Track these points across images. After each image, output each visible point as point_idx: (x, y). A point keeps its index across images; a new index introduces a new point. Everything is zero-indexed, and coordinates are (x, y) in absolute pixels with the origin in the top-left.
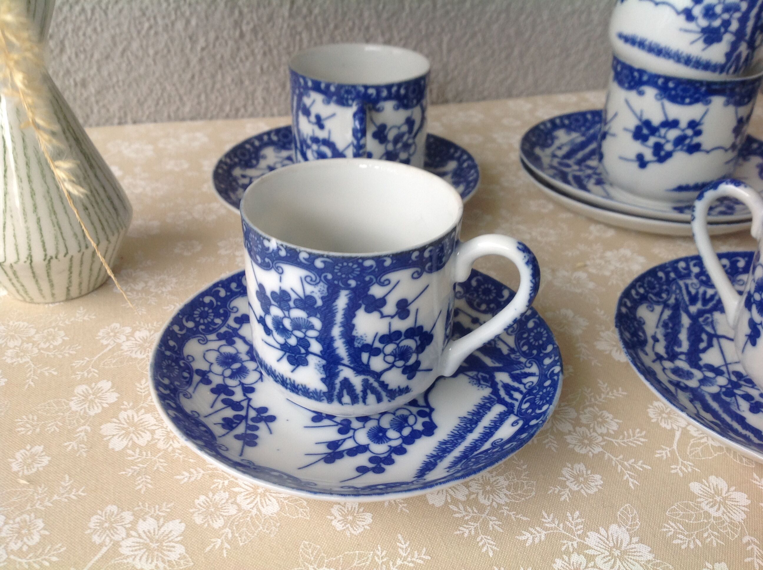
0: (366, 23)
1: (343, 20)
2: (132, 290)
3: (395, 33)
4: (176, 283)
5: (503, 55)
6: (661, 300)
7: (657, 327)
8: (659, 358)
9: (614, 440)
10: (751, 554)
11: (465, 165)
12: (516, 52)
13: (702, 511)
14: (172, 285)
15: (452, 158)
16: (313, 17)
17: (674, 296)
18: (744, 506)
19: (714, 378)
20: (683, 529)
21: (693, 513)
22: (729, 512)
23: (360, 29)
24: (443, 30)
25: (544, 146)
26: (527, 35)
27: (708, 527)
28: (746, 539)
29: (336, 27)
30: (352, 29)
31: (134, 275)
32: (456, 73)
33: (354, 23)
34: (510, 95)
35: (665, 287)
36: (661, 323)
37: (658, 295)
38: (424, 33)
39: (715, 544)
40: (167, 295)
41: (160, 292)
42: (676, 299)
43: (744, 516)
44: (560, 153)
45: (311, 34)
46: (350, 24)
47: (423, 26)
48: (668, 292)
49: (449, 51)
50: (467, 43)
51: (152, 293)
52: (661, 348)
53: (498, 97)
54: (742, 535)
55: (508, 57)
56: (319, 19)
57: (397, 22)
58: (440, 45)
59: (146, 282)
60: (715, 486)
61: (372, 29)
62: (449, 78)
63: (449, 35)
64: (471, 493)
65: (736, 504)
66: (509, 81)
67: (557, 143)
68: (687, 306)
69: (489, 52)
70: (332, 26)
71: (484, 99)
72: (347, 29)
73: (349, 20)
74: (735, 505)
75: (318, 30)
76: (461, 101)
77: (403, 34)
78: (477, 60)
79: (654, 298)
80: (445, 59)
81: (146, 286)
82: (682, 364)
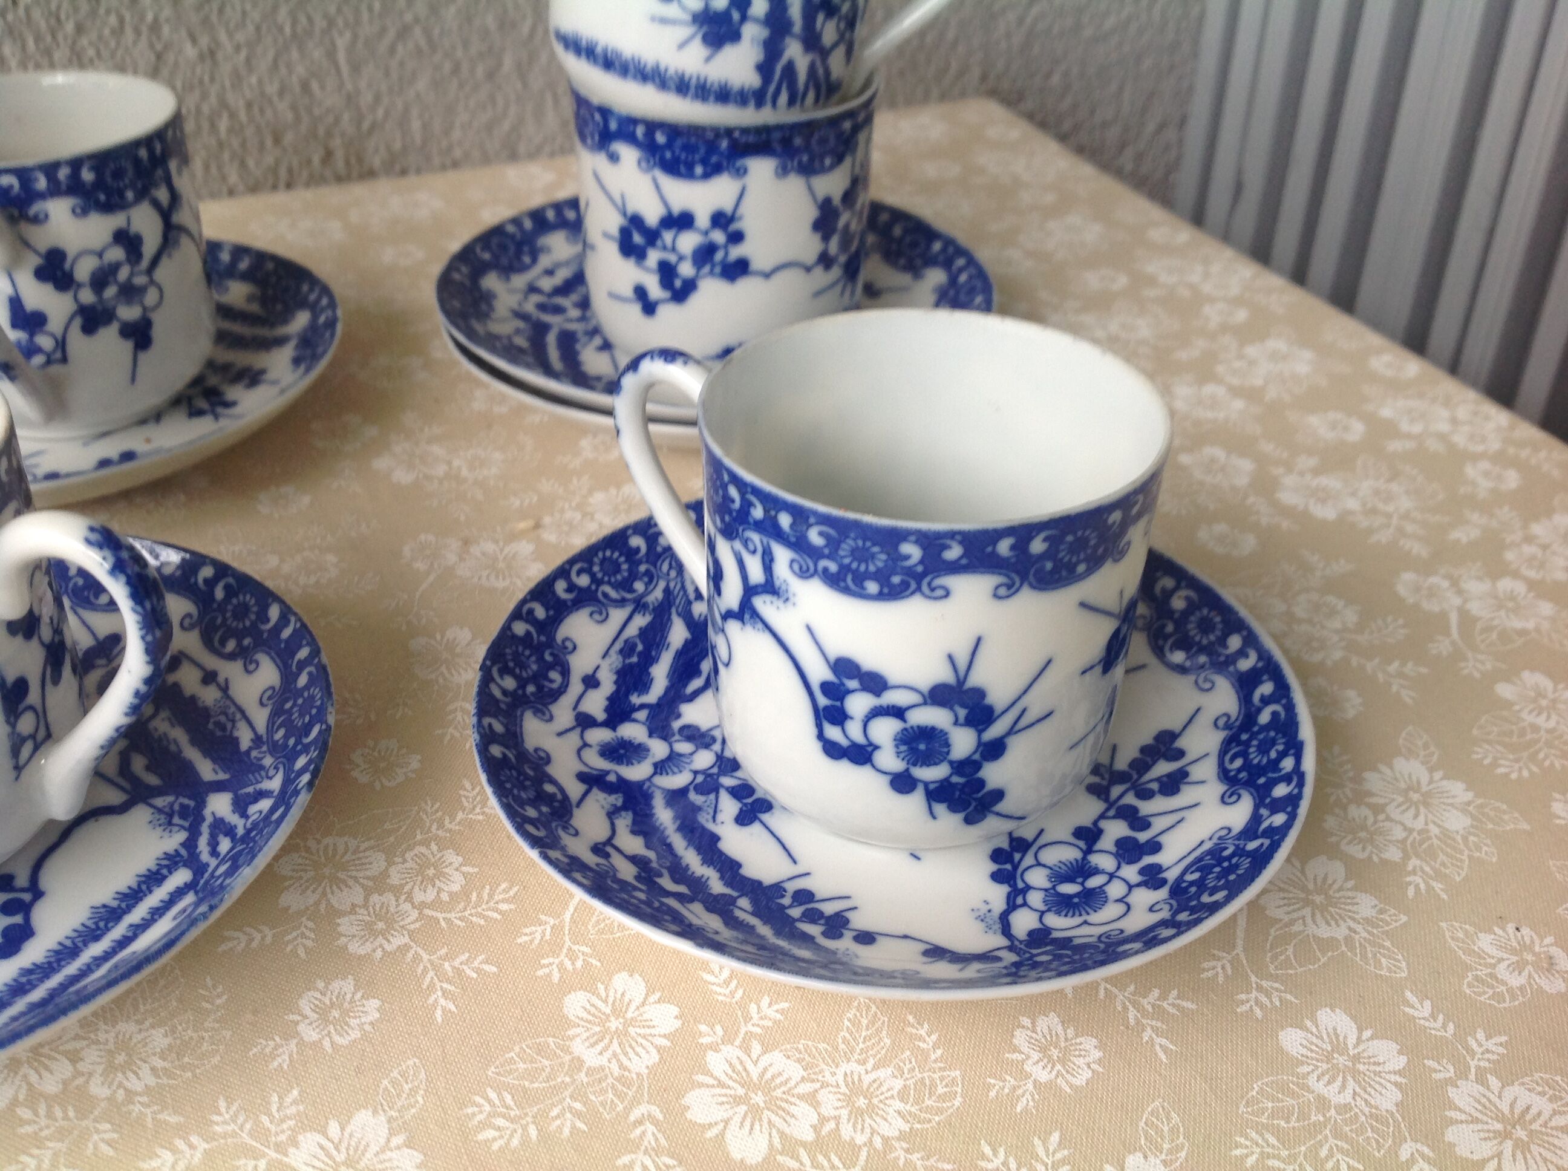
0: (150, 17)
1: (93, 13)
3: (223, 37)
5: (480, 71)
6: (629, 596)
7: (605, 655)
8: (585, 722)
9: (440, 916)
10: (634, 1146)
12: (508, 62)
13: (567, 1058)
15: (303, 304)
16: (21, 11)
17: (662, 585)
18: (665, 1036)
19: (692, 754)
20: (512, 1103)
21: (546, 1063)
22: (626, 1054)
23: (137, 32)
24: (331, 23)
25: (509, 269)
26: (525, 29)
27: (567, 1093)
28: (635, 1114)
29: (80, 29)
30: (118, 31)
32: (380, 112)
33: (121, 21)
34: (513, 156)
35: (643, 568)
36: (619, 645)
37: (626, 585)
38: (288, 30)
39: (566, 1131)
42: (667, 591)
43: (655, 1057)
44: (547, 284)
45: (24, 48)
46: (113, 20)
47: (283, 14)
48: (650, 578)
49: (356, 69)
50: (392, 50)
52: (596, 704)
53: (486, 160)
54: (635, 1102)
55: (491, 75)
56: (37, 14)
57: (221, 11)
58: (331, 54)
60: (619, 996)
61: (166, 30)
62: (366, 125)
63: (348, 35)
64: (78, 1074)
65: (648, 1031)
66: (506, 125)
67: (544, 261)
68: (690, 603)
69: (447, 67)
70: (70, 27)
71: (456, 165)
72: (107, 32)
73: (108, 12)
74: (644, 1037)
75: (38, 39)
76: (404, 172)
77: (240, 37)
78: (422, 85)
79: (613, 594)
80: (349, 86)
82: (634, 731)
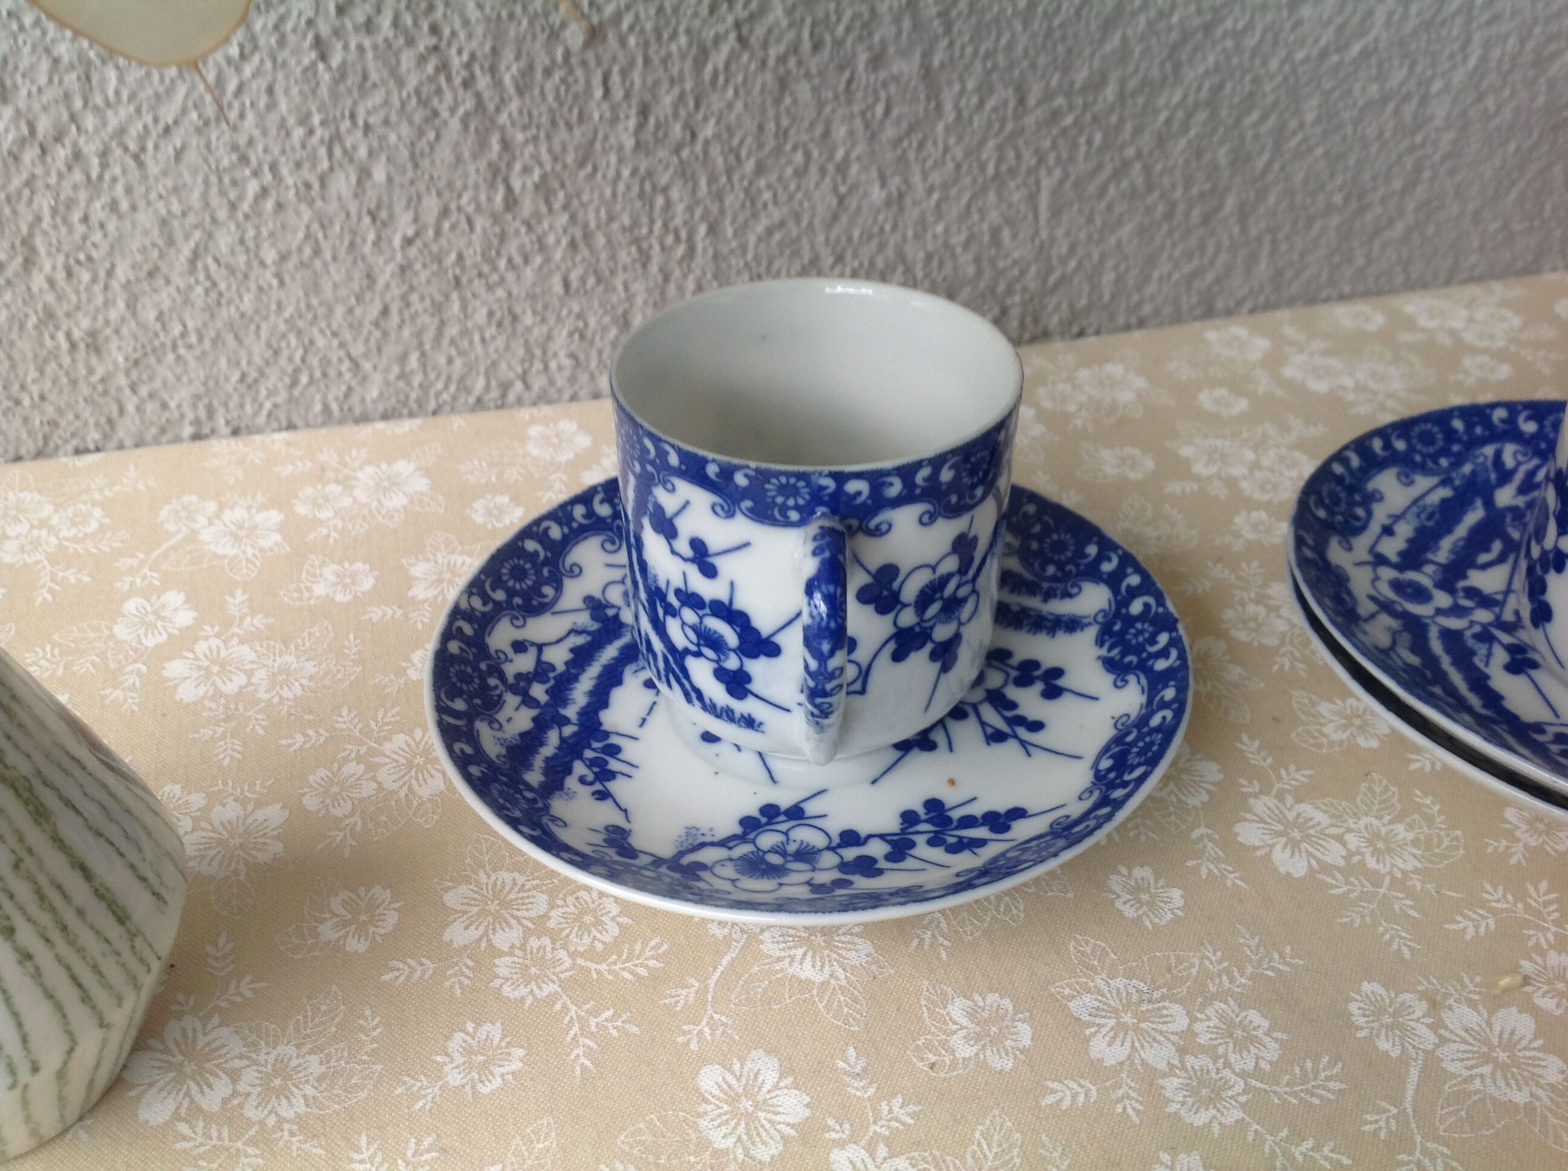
0: (840, 154)
1: (778, 150)
2: (195, 1110)
3: (916, 178)
4: (320, 1079)
5: (1196, 213)
11: (1136, 607)
12: (1231, 203)
14: (309, 1090)
15: (1093, 573)
16: (698, 147)
23: (823, 171)
24: (1041, 159)
25: (1350, 529)
26: (1260, 164)
29: (760, 169)
30: (800, 173)
31: (202, 1041)
32: (1073, 264)
33: (808, 155)
34: (1208, 312)
38: (991, 169)
40: (292, 1134)
41: (272, 1121)
44: (1392, 548)
45: (694, 191)
46: (799, 157)
47: (988, 152)
49: (1056, 213)
50: (1103, 190)
51: (250, 1123)
53: (1177, 319)
55: (1206, 220)
56: (715, 150)
57: (921, 146)
58: (1032, 198)
59: (234, 1077)
61: (855, 168)
62: (1052, 280)
63: (1058, 173)
66: (1210, 277)
67: (1381, 514)
69: (1161, 209)
70: (749, 166)
71: (1141, 324)
72: (789, 171)
73: (795, 148)
75: (712, 179)
76: (1081, 334)
77: (935, 177)
78: (1126, 230)
80: (1044, 235)
81: (235, 1094)
